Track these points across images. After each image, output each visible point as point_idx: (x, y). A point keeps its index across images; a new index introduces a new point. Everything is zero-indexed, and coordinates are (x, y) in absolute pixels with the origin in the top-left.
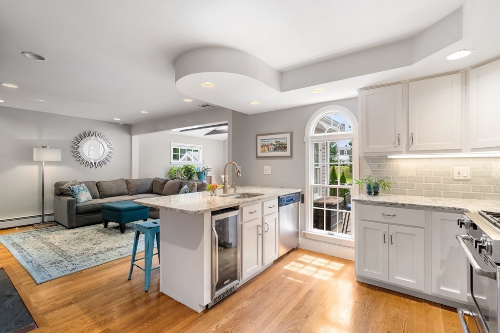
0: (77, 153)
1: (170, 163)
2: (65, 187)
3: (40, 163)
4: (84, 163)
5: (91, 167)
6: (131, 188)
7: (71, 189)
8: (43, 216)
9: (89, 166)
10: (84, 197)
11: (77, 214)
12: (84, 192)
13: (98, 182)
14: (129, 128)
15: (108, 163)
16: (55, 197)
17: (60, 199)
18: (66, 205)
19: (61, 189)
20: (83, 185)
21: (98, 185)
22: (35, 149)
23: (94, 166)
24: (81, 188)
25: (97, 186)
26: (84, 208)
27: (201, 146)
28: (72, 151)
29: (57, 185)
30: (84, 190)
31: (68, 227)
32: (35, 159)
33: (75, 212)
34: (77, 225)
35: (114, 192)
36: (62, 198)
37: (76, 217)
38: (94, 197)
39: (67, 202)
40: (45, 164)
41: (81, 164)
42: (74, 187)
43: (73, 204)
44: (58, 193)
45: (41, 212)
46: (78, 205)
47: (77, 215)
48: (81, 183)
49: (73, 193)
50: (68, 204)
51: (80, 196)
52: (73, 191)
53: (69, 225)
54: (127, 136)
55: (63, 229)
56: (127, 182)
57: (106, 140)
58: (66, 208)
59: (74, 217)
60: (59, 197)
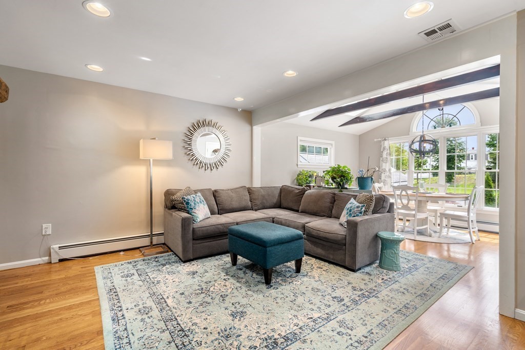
0: (190, 150)
1: (297, 165)
2: (177, 197)
3: (147, 162)
4: (197, 164)
5: (205, 170)
6: (255, 199)
7: (185, 201)
8: (151, 236)
9: (204, 168)
10: (202, 213)
11: (193, 239)
12: (201, 205)
13: (216, 191)
14: (249, 115)
15: (224, 164)
16: (165, 210)
17: (172, 215)
18: (180, 225)
19: (173, 201)
20: (199, 194)
21: (215, 194)
22: (141, 141)
23: (209, 169)
24: (197, 200)
25: (215, 196)
26: (202, 230)
27: (333, 143)
28: (184, 147)
29: (168, 194)
30: (201, 202)
31: (183, 260)
32: (141, 157)
33: (191, 237)
34: (195, 257)
35: (235, 204)
36: (173, 213)
37: (193, 244)
38: (212, 213)
39: (180, 220)
40: (153, 165)
41: (194, 165)
42: (189, 197)
43: (189, 225)
44: (169, 205)
45: (150, 231)
46: (196, 225)
47: (194, 241)
48: (196, 192)
49: (188, 207)
50: (182, 224)
51: (197, 212)
52: (188, 203)
53: (184, 257)
54: (248, 127)
55: (177, 262)
56: (250, 191)
57: (223, 132)
58: (180, 229)
59: (191, 244)
60: (170, 211)
